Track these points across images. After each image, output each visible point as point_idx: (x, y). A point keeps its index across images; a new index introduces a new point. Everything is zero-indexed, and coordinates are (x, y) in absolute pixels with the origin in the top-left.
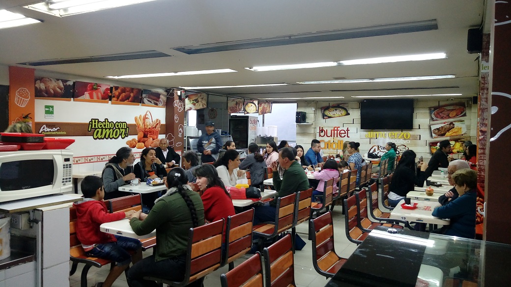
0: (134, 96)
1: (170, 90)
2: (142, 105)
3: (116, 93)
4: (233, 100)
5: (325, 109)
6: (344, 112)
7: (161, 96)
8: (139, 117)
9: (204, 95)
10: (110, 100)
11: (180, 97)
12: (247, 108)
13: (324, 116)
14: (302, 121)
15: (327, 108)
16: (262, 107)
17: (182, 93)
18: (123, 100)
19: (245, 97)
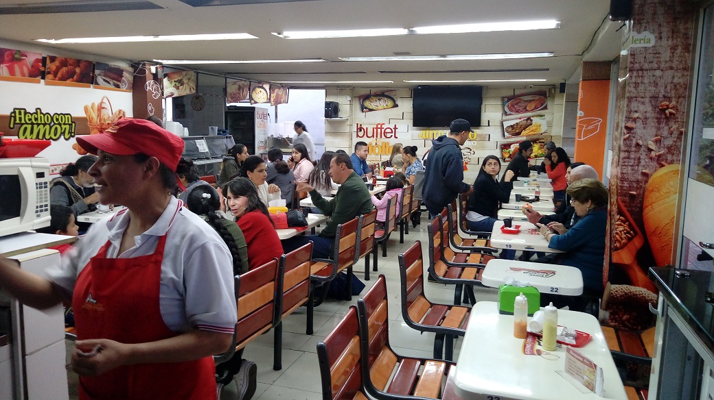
0: (81, 73)
1: (139, 64)
2: (95, 88)
3: (52, 66)
4: (235, 83)
5: (365, 98)
6: (390, 103)
7: (125, 74)
8: (90, 106)
9: (192, 74)
10: (43, 78)
11: (155, 76)
12: (254, 95)
13: (363, 108)
14: (333, 115)
15: (367, 97)
16: (275, 94)
17: (159, 70)
18: (64, 79)
19: (251, 78)
